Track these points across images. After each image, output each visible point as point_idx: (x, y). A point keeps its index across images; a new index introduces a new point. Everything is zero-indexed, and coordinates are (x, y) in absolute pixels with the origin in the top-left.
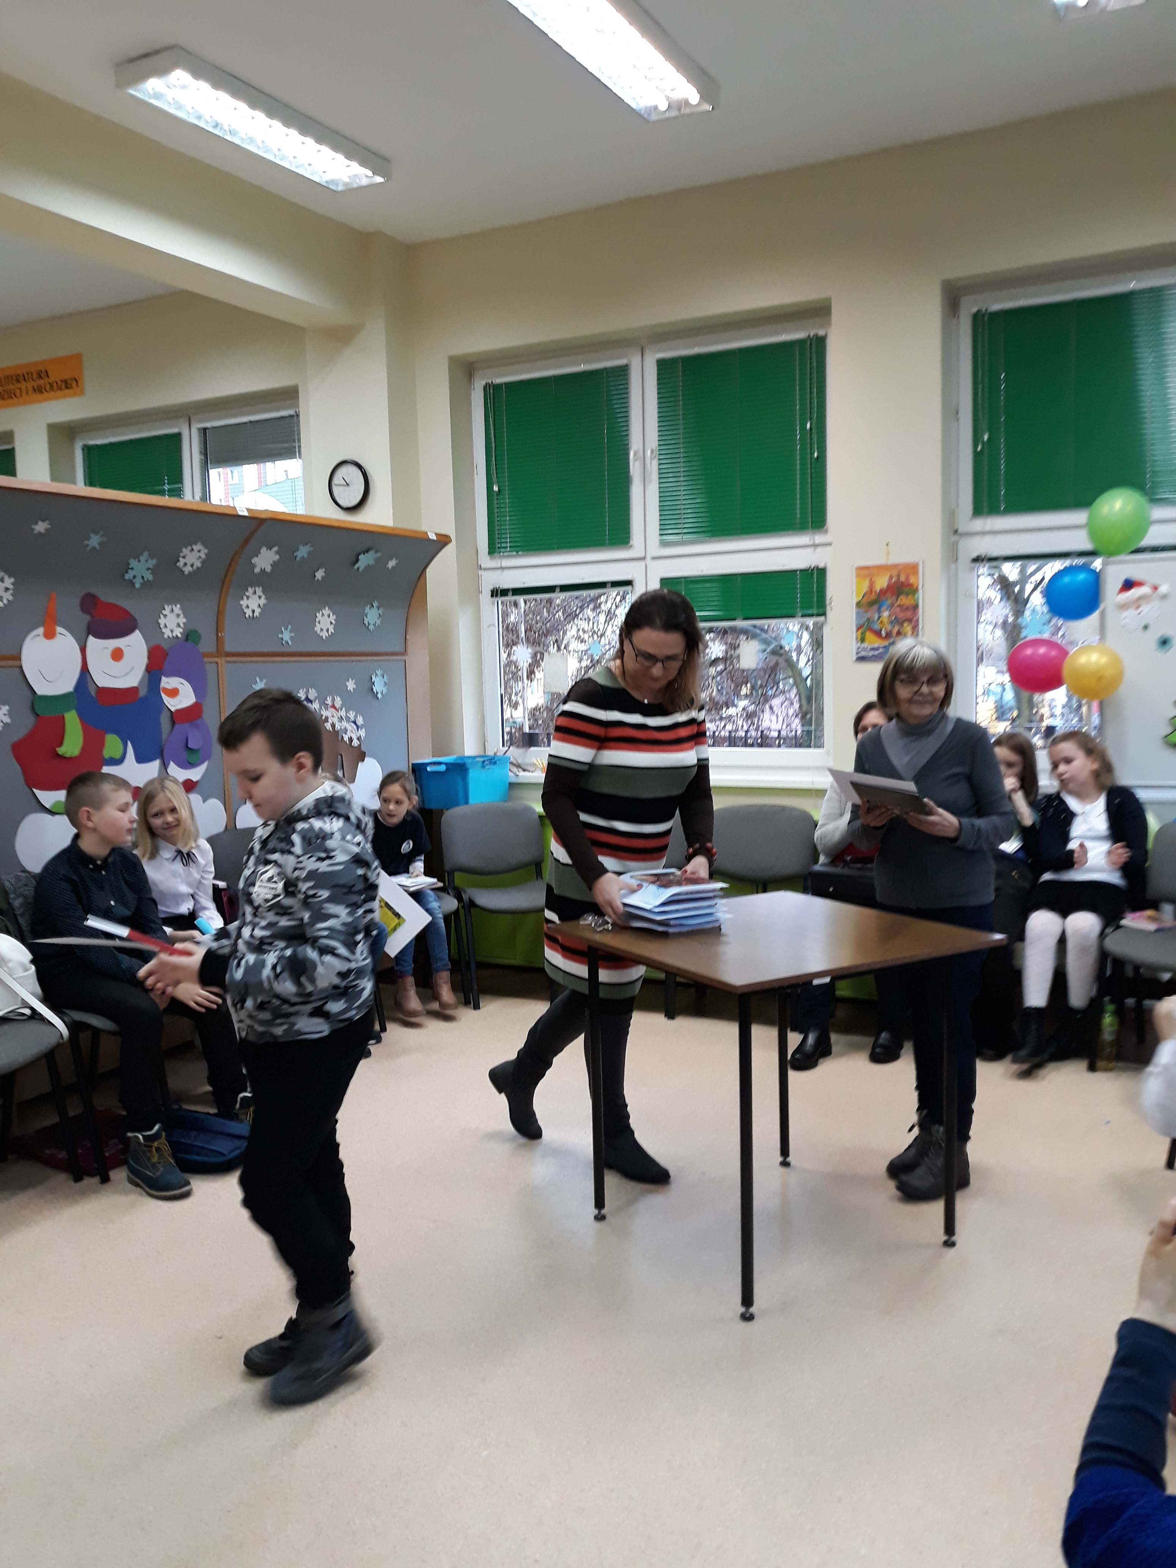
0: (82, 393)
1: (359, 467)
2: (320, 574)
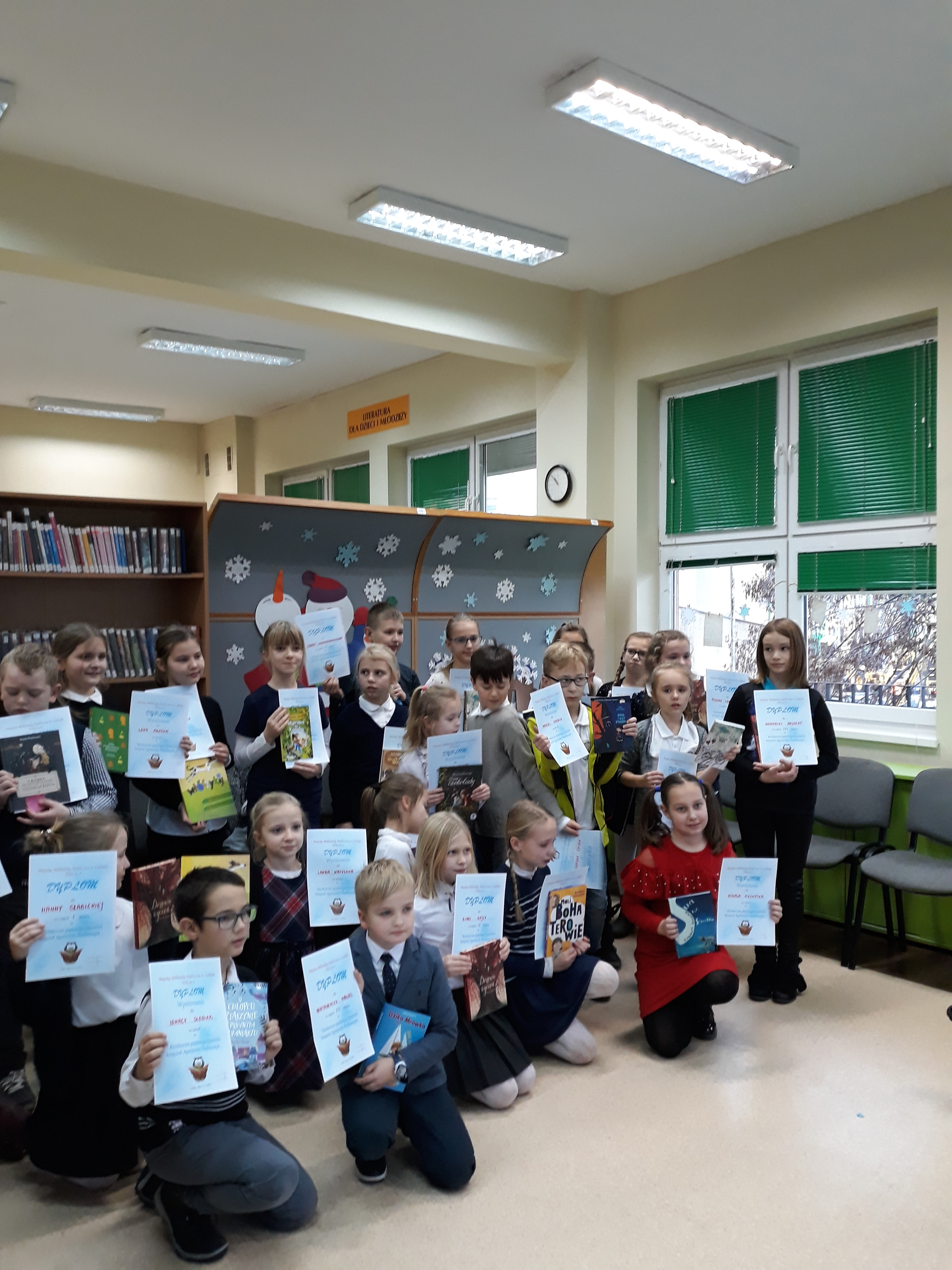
0: (407, 423)
1: (566, 470)
2: (498, 555)
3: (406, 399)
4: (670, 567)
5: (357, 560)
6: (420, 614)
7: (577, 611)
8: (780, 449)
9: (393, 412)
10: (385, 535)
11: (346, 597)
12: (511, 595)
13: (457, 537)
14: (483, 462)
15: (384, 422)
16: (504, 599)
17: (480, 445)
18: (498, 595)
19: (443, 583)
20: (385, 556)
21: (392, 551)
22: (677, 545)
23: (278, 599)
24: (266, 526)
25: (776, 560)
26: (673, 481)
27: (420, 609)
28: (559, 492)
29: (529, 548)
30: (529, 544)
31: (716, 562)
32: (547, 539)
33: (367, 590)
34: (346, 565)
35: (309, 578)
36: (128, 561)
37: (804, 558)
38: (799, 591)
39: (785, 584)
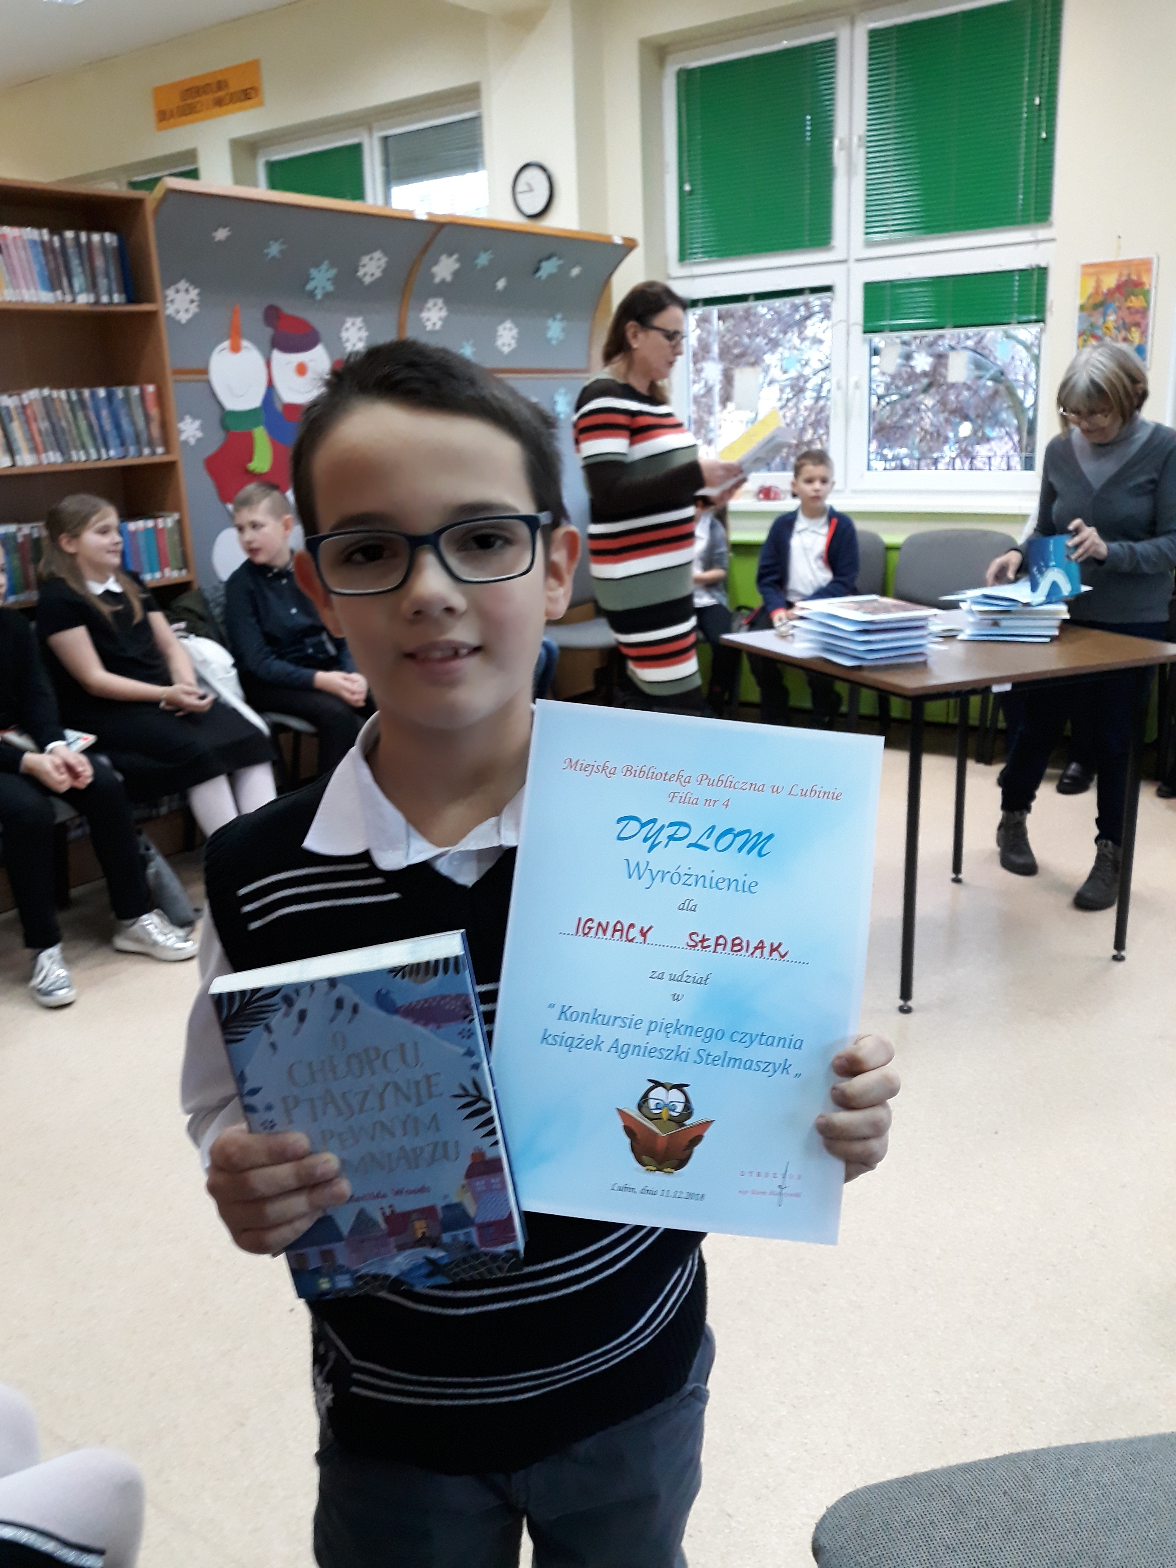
0: (261, 104)
1: (543, 168)
2: (501, 284)
3: (253, 67)
5: (331, 289)
7: (586, 367)
8: (841, 141)
9: (235, 86)
10: (369, 251)
11: (321, 344)
12: (513, 344)
13: (455, 256)
14: (386, 163)
15: (219, 103)
16: (505, 349)
17: (380, 138)
18: (499, 343)
19: (434, 324)
20: (367, 283)
21: (375, 277)
22: (694, 276)
23: (236, 348)
24: (221, 234)
25: (832, 292)
26: (684, 188)
28: (535, 204)
29: (538, 275)
30: (539, 269)
32: (560, 262)
33: (344, 334)
34: (319, 297)
35: (273, 315)
36: (53, 284)
37: (871, 289)
38: (865, 332)
39: (844, 325)
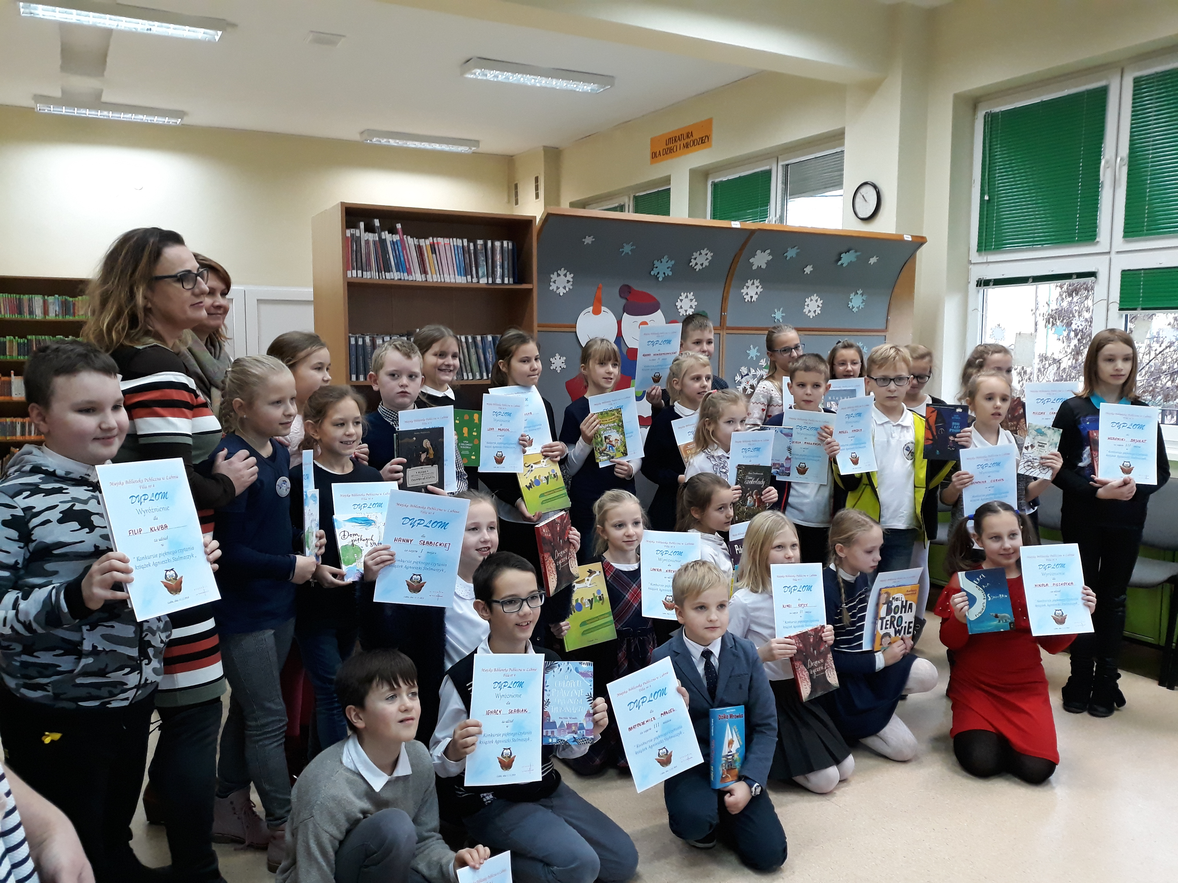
0: (709, 146)
1: (875, 187)
2: (808, 270)
3: (709, 122)
4: (980, 286)
5: (670, 274)
6: (728, 328)
7: (884, 327)
8: (1107, 162)
9: (696, 136)
10: (699, 249)
11: (659, 311)
12: (818, 311)
13: (768, 251)
14: (785, 183)
15: (687, 146)
16: (812, 315)
17: (783, 166)
18: (806, 310)
19: (752, 297)
20: (697, 270)
21: (704, 266)
22: (988, 263)
23: (597, 312)
24: (588, 240)
25: (1096, 277)
26: (986, 198)
27: (728, 324)
28: (866, 210)
29: (840, 263)
30: (840, 259)
31: (1031, 280)
32: (858, 254)
33: (679, 304)
34: (660, 279)
35: (626, 291)
36: (466, 271)
37: (1128, 275)
38: (1120, 309)
39: (1105, 302)
